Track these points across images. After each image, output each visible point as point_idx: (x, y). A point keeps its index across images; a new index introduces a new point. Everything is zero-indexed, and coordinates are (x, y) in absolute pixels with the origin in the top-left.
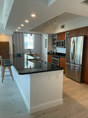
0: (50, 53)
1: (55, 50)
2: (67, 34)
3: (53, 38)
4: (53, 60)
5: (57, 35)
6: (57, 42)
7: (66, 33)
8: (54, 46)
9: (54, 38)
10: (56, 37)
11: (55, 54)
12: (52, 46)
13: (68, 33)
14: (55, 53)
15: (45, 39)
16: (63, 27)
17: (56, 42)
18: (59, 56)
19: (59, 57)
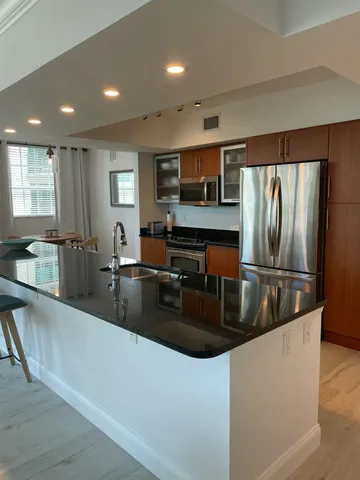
0: (152, 232)
1: (168, 216)
2: (226, 152)
3: (159, 167)
4: (172, 258)
5: (179, 155)
6: (181, 185)
7: (223, 149)
8: (164, 199)
9: (165, 166)
10: (177, 164)
11: (169, 233)
12: (160, 201)
13: (244, 146)
14: (170, 229)
15: (111, 173)
16: (211, 123)
17: (175, 182)
18: (202, 242)
19: (200, 247)
